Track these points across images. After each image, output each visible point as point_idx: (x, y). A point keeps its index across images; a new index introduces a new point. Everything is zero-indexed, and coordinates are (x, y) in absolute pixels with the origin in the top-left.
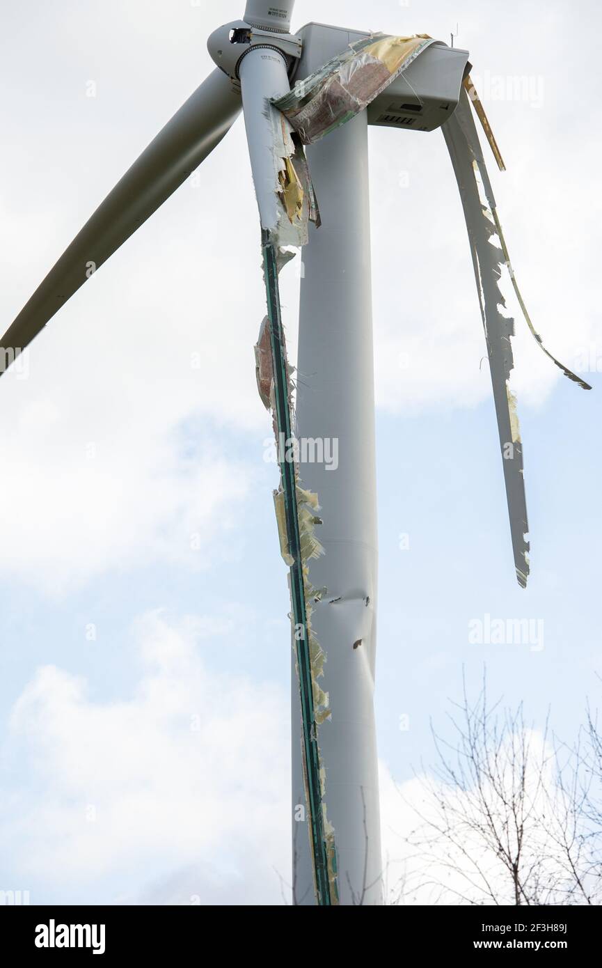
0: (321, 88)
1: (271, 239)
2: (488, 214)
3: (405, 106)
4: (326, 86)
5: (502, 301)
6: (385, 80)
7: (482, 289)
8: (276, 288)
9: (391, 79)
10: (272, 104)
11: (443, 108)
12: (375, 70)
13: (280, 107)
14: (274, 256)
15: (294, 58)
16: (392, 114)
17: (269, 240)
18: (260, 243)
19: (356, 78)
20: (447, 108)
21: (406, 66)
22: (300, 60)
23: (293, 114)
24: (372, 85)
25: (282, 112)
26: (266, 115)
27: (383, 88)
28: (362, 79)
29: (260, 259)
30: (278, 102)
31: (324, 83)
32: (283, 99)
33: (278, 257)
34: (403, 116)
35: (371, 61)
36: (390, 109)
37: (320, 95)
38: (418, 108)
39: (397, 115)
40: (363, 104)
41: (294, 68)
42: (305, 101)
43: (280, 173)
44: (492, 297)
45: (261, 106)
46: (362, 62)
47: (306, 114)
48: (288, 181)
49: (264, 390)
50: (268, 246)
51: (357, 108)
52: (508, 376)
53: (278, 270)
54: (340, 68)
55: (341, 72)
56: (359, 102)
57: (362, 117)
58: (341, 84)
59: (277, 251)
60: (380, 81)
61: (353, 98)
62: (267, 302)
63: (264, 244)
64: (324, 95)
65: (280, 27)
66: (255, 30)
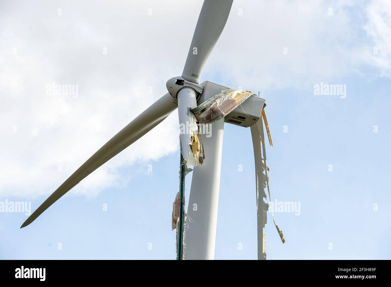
0: (210, 106)
1: (184, 162)
2: (263, 161)
3: (239, 117)
4: (212, 106)
5: (265, 196)
6: (234, 106)
7: (258, 191)
8: (184, 182)
9: (236, 106)
10: (190, 110)
11: (253, 119)
12: (231, 102)
13: (193, 112)
14: (184, 169)
15: (199, 93)
16: (233, 119)
17: (183, 163)
18: (180, 163)
19: (223, 104)
20: (255, 120)
21: (242, 102)
22: (201, 94)
23: (198, 115)
24: (229, 108)
25: (194, 114)
26: (188, 114)
27: (233, 109)
28: (225, 105)
29: (179, 169)
30: (193, 110)
31: (211, 105)
32: (195, 109)
33: (186, 170)
34: (238, 120)
35: (229, 98)
36: (233, 117)
37: (209, 109)
38: (244, 118)
39: (235, 120)
40: (225, 114)
41: (199, 96)
42: (203, 111)
43: (192, 137)
44: (261, 195)
45: (186, 110)
46: (226, 99)
47: (203, 115)
48: (194, 141)
49: (174, 221)
50: (183, 165)
51: (222, 115)
52: (264, 226)
53: (185, 175)
54: (218, 100)
55: (218, 101)
56: (224, 113)
57: (223, 119)
58: (218, 106)
59: (186, 167)
60: (232, 107)
61: (222, 111)
62: (180, 187)
63: (181, 164)
64: (211, 109)
65: (195, 81)
66: (185, 81)
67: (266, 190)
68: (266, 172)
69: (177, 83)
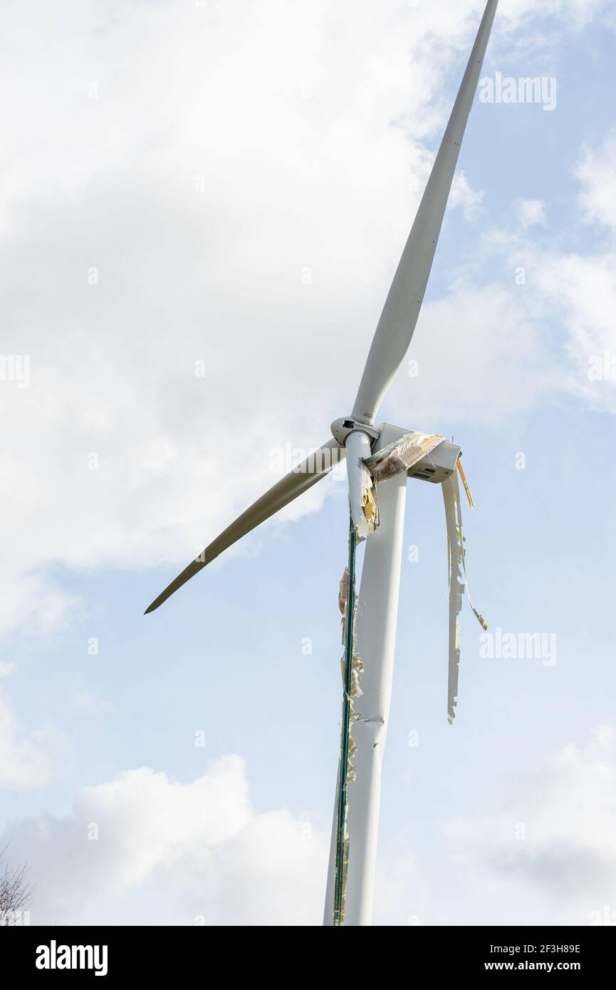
0: (388, 455)
1: (354, 529)
2: (458, 529)
3: (426, 470)
4: (391, 455)
5: (460, 575)
6: (420, 456)
7: (451, 567)
8: (354, 554)
9: (423, 456)
10: (362, 461)
11: (445, 473)
12: (415, 450)
13: (365, 462)
14: (355, 538)
15: (374, 439)
16: (419, 473)
18: (349, 529)
19: (406, 453)
20: (448, 473)
21: (431, 450)
22: (377, 440)
23: (372, 467)
24: (414, 458)
25: (367, 465)
26: (359, 466)
27: (418, 460)
28: (408, 454)
29: (348, 538)
30: (365, 460)
31: (389, 453)
32: (369, 459)
33: (357, 539)
34: (425, 474)
35: (414, 445)
36: (418, 470)
37: (387, 459)
38: (433, 471)
39: (422, 473)
40: (408, 466)
41: (374, 443)
42: (379, 461)
43: (364, 496)
44: (455, 573)
45: (357, 461)
46: (409, 446)
47: (380, 467)
48: (368, 501)
49: (342, 605)
50: (353, 532)
51: (405, 468)
52: (458, 614)
53: (356, 545)
54: (399, 447)
55: (399, 449)
56: (406, 465)
57: (404, 473)
58: (398, 455)
59: (356, 535)
60: (417, 456)
61: (404, 462)
62: (349, 560)
63: (350, 531)
64: (389, 460)
65: (369, 422)
66: (356, 423)
67: (461, 566)
68: (461, 542)
69: (344, 426)
